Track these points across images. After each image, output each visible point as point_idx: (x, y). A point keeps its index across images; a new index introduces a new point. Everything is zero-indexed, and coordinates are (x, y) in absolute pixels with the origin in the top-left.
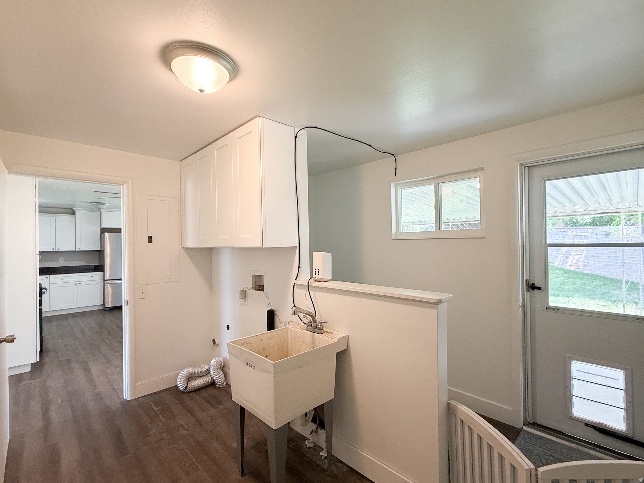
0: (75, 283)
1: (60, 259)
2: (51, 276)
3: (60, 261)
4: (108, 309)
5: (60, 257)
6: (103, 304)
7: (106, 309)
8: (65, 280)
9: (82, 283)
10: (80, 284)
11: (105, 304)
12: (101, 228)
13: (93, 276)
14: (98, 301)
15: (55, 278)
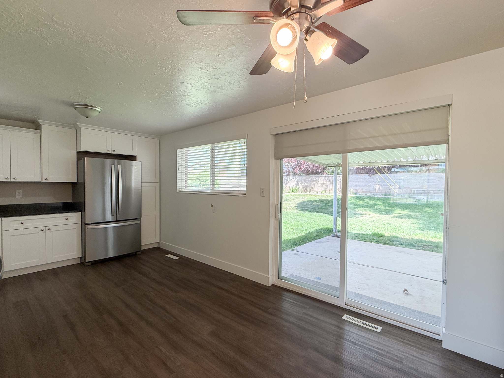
0: (42, 228)
1: (17, 194)
2: (3, 218)
3: (17, 197)
4: (90, 264)
5: (17, 191)
6: (81, 256)
7: (87, 264)
8: (26, 225)
9: (52, 229)
10: (49, 230)
11: (85, 257)
12: (77, 152)
13: (68, 218)
14: (76, 253)
15: (11, 221)
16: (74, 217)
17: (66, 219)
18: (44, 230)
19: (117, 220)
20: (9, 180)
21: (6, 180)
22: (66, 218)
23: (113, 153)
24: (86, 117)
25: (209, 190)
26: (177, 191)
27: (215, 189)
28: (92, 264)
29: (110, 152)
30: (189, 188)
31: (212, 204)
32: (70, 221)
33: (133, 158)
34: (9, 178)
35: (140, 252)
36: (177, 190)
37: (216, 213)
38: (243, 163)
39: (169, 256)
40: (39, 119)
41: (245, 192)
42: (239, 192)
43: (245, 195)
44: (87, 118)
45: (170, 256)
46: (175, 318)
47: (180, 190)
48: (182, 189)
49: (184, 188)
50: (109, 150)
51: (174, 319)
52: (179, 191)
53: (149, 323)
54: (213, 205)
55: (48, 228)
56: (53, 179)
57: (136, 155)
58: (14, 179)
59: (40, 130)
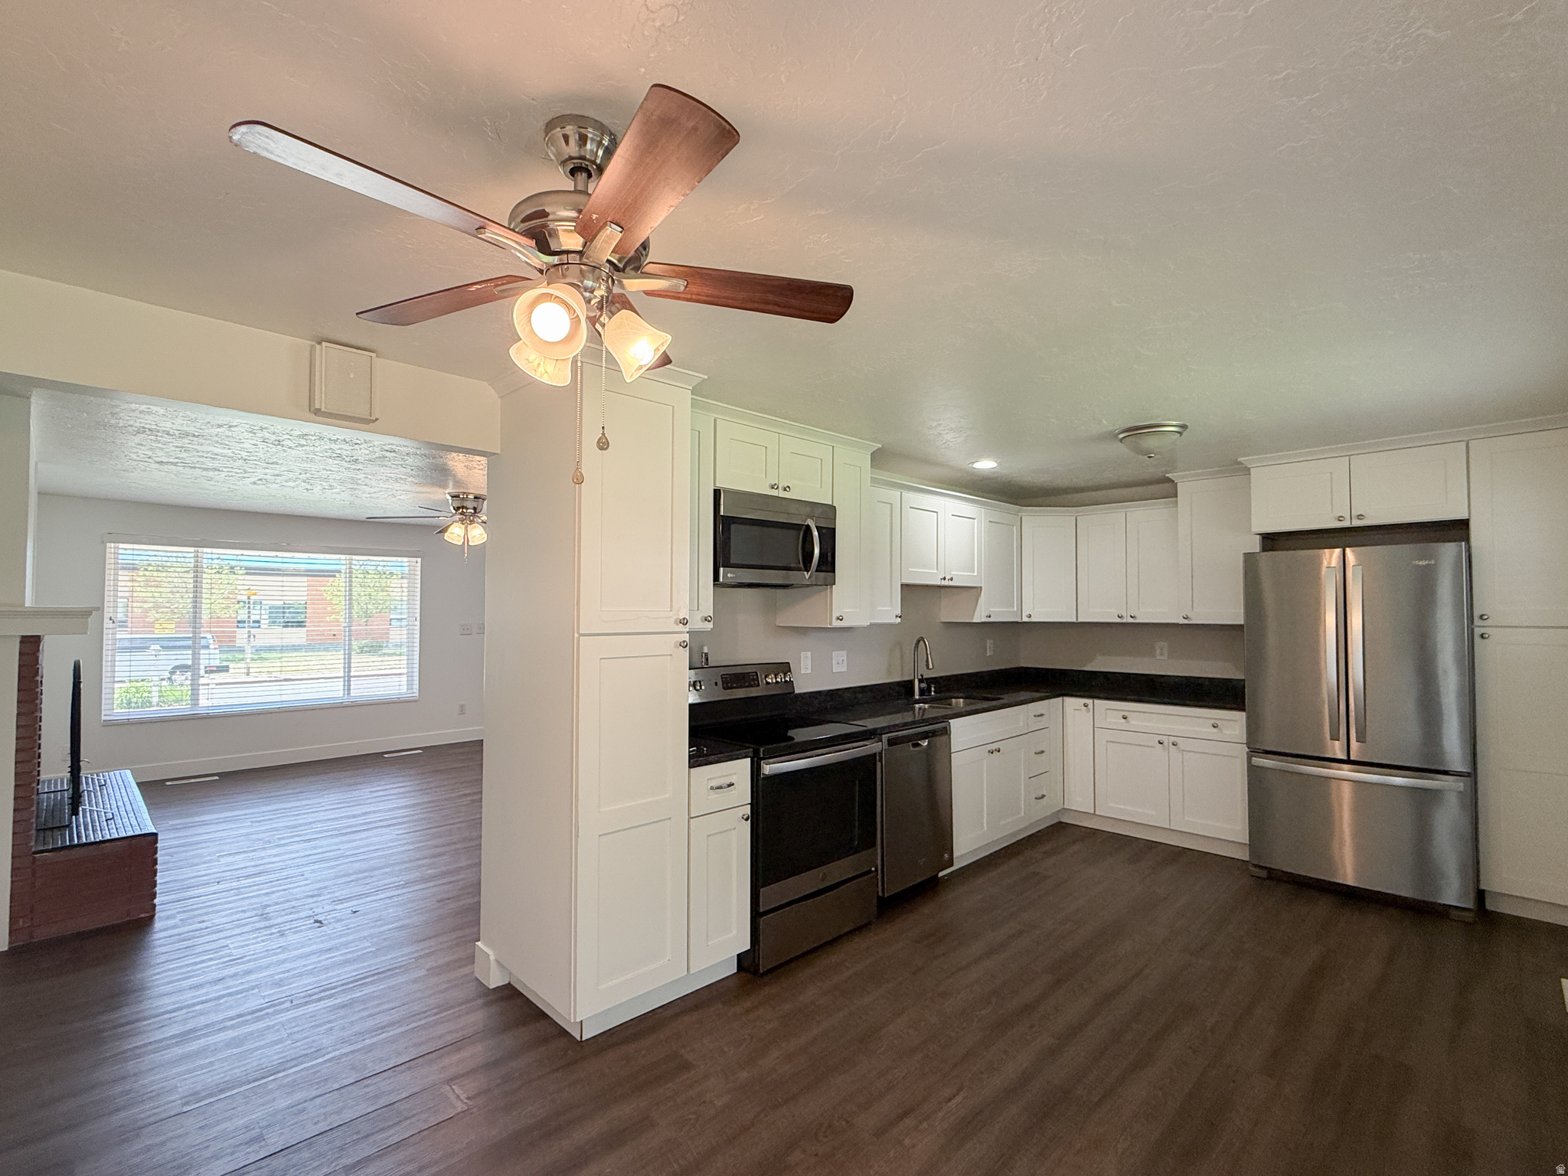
0: (1161, 738)
8: (1135, 723)
9: (1183, 744)
13: (1217, 722)
14: (1238, 828)
15: (1109, 711)
16: (1233, 723)
17: (1214, 727)
18: (1166, 744)
19: (1351, 759)
20: (1124, 621)
21: (1119, 620)
22: (1212, 722)
23: (1356, 523)
29: (1346, 524)
32: (1223, 731)
33: (1457, 529)
34: (1125, 616)
40: (1167, 471)
50: (1340, 519)
55: (1172, 739)
56: (1202, 615)
57: (1467, 515)
58: (1131, 617)
59: (1176, 497)
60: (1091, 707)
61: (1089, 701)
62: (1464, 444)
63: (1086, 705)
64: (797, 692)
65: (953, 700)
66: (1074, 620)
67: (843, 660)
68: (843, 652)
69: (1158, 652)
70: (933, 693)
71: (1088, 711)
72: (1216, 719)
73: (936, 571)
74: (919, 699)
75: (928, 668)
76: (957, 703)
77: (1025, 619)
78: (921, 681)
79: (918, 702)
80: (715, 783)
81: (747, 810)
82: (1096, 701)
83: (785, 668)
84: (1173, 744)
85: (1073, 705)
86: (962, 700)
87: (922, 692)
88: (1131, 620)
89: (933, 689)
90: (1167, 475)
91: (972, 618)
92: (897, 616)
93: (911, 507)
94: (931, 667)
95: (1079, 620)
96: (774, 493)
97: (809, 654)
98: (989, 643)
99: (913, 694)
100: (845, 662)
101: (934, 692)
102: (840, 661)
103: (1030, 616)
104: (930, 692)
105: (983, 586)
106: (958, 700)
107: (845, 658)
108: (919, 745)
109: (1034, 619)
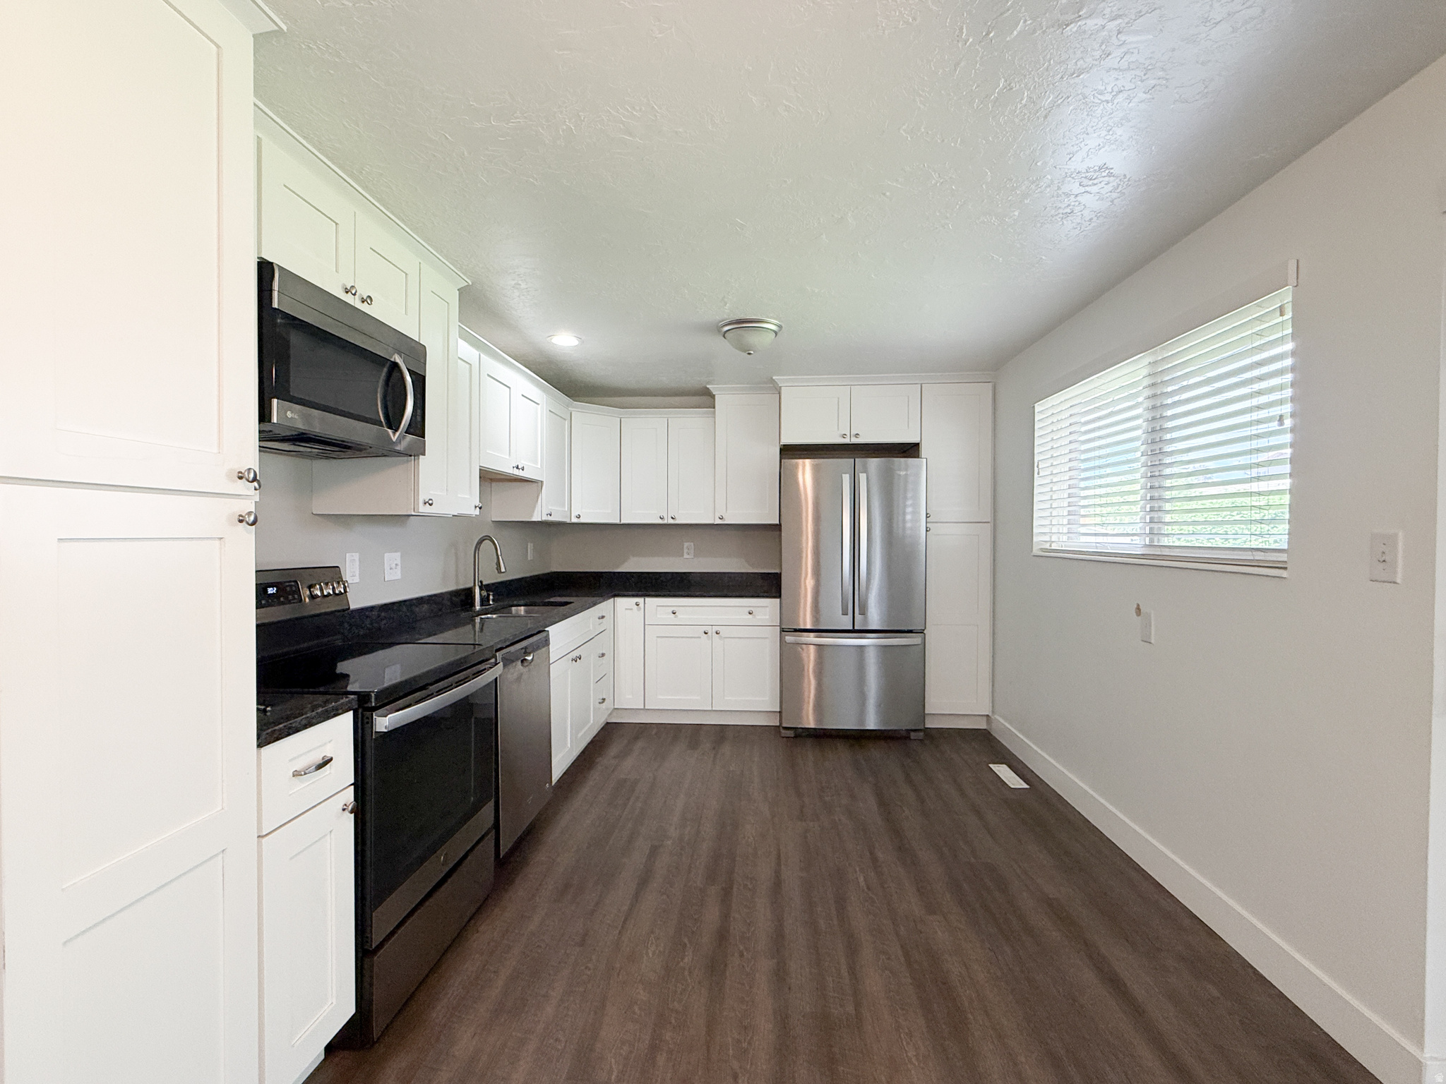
0: (706, 628)
2: (648, 600)
3: (686, 556)
4: (790, 733)
5: (686, 545)
6: (777, 710)
7: (784, 733)
8: (683, 616)
9: (723, 631)
11: (781, 714)
12: (781, 447)
13: (752, 609)
14: (768, 698)
15: (658, 607)
16: (765, 608)
17: (750, 613)
18: (710, 634)
19: (856, 628)
20: (665, 522)
21: (660, 522)
22: (749, 609)
23: (854, 441)
24: (745, 351)
25: (1135, 545)
26: (1036, 551)
27: (1165, 541)
28: (796, 737)
29: (847, 441)
30: (1084, 539)
31: (1138, 605)
32: (757, 617)
33: (910, 450)
34: (666, 517)
35: (922, 734)
36: (1035, 549)
37: (1152, 641)
38: (1276, 411)
39: (1003, 771)
40: (709, 383)
41: (1284, 557)
42: (1257, 558)
43: (1284, 574)
44: (749, 354)
45: (999, 771)
46: (858, 1005)
47: (1047, 546)
48: (1053, 545)
49: (1065, 538)
50: (844, 436)
51: (850, 1009)
52: (1042, 550)
53: (780, 975)
54: (1141, 607)
55: (715, 629)
56: (736, 516)
57: (919, 440)
58: (672, 518)
59: (714, 408)
60: (642, 605)
61: (640, 600)
62: (919, 386)
63: (637, 604)
64: (352, 607)
65: (513, 608)
66: (618, 522)
67: (396, 565)
68: (396, 554)
69: (685, 551)
70: (491, 603)
71: (639, 610)
72: (750, 606)
73: (508, 457)
74: (482, 610)
75: (500, 572)
76: (517, 611)
77: (574, 520)
78: (481, 588)
79: (479, 614)
80: (299, 766)
81: (349, 796)
82: (647, 599)
83: (333, 574)
84: (717, 633)
85: (625, 605)
86: (522, 608)
87: (484, 601)
88: (671, 521)
89: (491, 597)
90: (708, 386)
91: (532, 516)
92: (476, 507)
93: (488, 375)
94: (503, 570)
95: (623, 522)
96: (348, 299)
97: (356, 556)
98: (530, 546)
99: (473, 604)
100: (399, 567)
101: (493, 600)
102: (394, 566)
103: (579, 517)
104: (489, 601)
105: (544, 480)
106: (519, 608)
107: (399, 562)
108: (526, 660)
109: (582, 520)
